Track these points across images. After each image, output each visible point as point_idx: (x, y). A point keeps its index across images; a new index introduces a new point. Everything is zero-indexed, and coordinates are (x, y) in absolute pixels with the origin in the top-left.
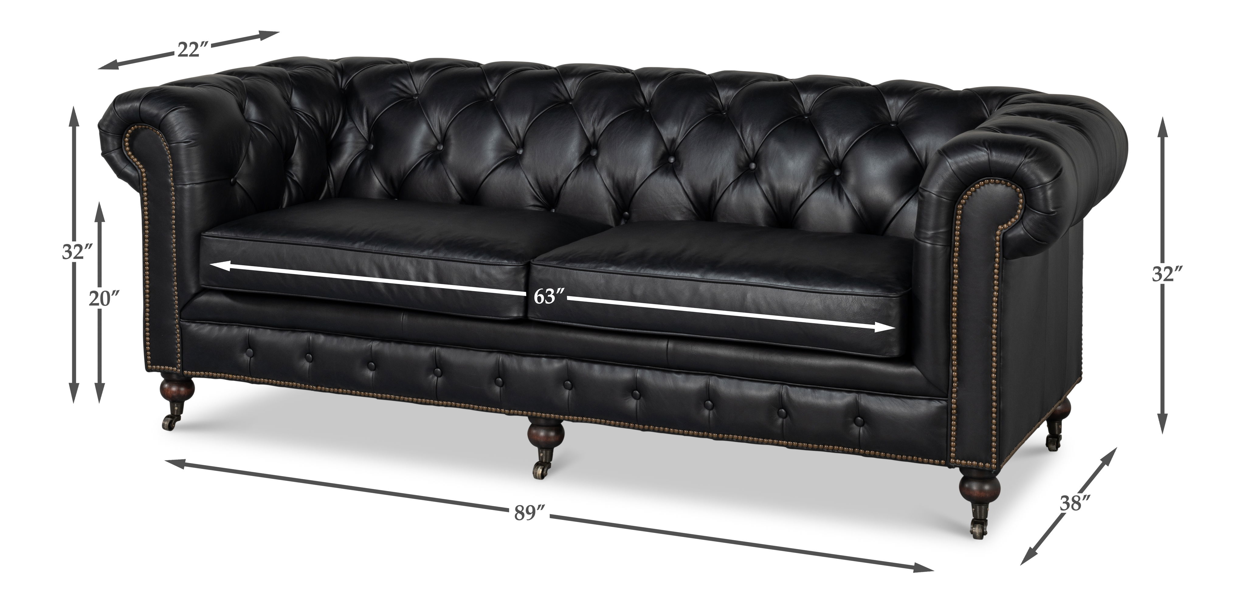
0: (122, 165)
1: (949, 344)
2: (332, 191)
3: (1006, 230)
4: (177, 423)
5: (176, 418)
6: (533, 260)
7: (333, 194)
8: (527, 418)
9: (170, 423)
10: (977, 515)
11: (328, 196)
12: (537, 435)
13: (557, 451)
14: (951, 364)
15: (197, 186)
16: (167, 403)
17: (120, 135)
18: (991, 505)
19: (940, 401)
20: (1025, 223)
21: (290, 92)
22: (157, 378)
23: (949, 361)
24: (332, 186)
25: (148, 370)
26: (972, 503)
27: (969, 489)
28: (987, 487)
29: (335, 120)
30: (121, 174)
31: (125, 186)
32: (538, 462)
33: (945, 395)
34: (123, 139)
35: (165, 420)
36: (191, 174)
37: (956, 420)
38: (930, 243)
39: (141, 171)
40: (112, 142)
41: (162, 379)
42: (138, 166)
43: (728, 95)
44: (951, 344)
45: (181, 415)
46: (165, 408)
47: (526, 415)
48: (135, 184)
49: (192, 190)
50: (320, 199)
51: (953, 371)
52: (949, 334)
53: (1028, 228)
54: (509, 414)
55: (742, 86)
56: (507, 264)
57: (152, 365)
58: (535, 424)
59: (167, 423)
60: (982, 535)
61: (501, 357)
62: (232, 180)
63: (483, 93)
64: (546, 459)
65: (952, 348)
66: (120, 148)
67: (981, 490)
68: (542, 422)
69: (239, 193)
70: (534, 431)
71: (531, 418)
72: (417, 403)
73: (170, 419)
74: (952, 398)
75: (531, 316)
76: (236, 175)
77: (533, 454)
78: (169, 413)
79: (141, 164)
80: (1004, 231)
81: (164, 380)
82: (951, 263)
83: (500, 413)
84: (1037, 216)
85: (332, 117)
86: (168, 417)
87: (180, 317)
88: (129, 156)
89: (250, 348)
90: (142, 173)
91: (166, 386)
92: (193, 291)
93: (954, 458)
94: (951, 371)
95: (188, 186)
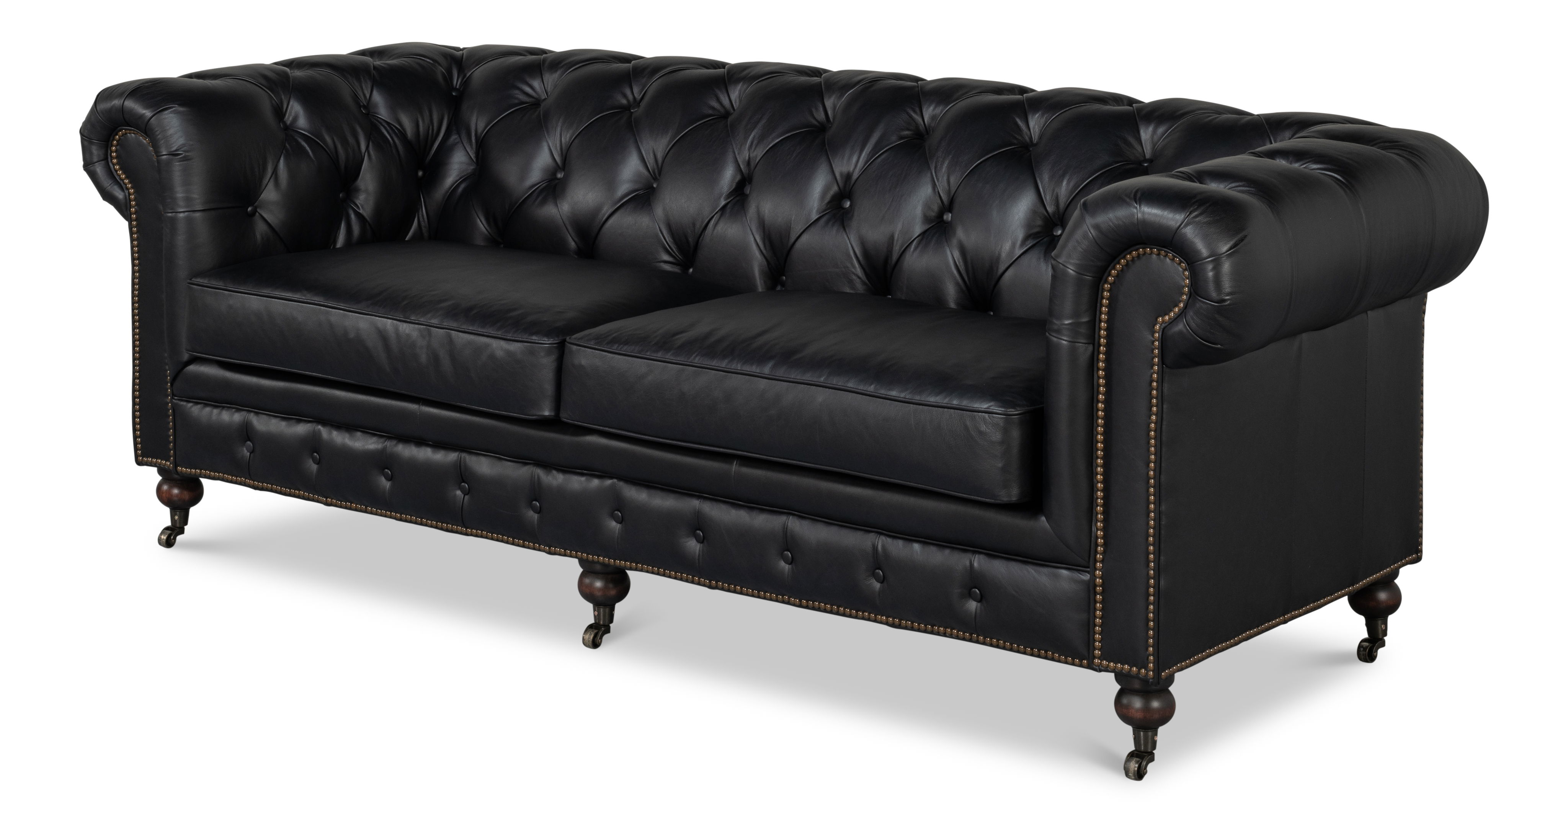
0: (107, 183)
1: (1092, 489)
2: (424, 230)
3: (1166, 324)
4: (179, 538)
5: (178, 530)
6: (570, 338)
7: (426, 234)
8: (576, 561)
9: (169, 538)
10: (1140, 745)
11: (419, 237)
12: (591, 585)
13: (620, 608)
14: (1094, 518)
15: (198, 215)
16: (167, 511)
17: (106, 143)
18: (1161, 730)
19: (1081, 572)
20: (1189, 317)
21: (369, 92)
22: (151, 476)
23: (1092, 514)
24: (424, 223)
25: (139, 463)
26: (1133, 727)
27: (1128, 707)
28: (1155, 704)
29: (435, 131)
30: (107, 196)
31: (110, 210)
32: (594, 623)
33: (1084, 564)
34: (109, 147)
35: (162, 533)
36: (188, 200)
37: (1102, 602)
38: (1066, 341)
39: (129, 192)
40: (95, 151)
41: (159, 478)
42: (126, 185)
43: (934, 113)
44: (1095, 489)
45: (185, 527)
46: (163, 516)
47: (576, 557)
48: (123, 209)
49: (189, 221)
50: (406, 239)
51: (1097, 530)
52: (1092, 474)
53: (1193, 325)
54: (550, 553)
55: (954, 101)
56: (536, 341)
57: (143, 455)
58: (589, 570)
59: (164, 537)
60: (1139, 775)
61: (540, 472)
62: (250, 209)
63: (624, 102)
64: (604, 621)
65: (1096, 495)
66: (106, 159)
67: (1147, 709)
68: (598, 567)
69: (260, 228)
70: (587, 581)
71: (582, 562)
72: (442, 529)
73: (169, 532)
74: (1096, 569)
75: (565, 417)
76: (256, 202)
77: (587, 613)
78: (168, 523)
79: (130, 182)
80: (1164, 325)
81: (162, 479)
82: (1095, 369)
83: (539, 550)
84: (1204, 306)
85: (429, 128)
86: (167, 529)
87: (173, 395)
88: (116, 171)
89: (249, 440)
90: (130, 194)
91: (165, 487)
92: (186, 357)
93: (1099, 658)
94: (1094, 529)
95: (182, 215)
